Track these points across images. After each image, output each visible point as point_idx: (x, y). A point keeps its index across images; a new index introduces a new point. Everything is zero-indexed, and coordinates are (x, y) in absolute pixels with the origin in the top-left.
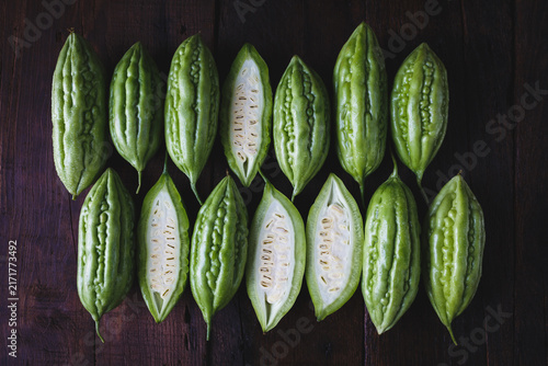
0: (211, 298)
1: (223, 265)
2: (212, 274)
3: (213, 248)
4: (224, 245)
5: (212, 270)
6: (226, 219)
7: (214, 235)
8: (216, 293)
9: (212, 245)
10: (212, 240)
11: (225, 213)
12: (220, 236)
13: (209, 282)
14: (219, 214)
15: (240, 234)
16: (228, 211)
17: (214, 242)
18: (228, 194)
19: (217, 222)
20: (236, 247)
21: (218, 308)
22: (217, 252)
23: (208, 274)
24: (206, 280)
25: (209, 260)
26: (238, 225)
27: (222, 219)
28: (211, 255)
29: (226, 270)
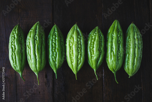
0: (55, 65)
1: (57, 53)
2: (54, 57)
3: (54, 48)
4: (57, 47)
5: (54, 55)
6: (56, 38)
7: (53, 44)
8: (57, 63)
9: (53, 47)
10: (53, 45)
11: (56, 36)
12: (55, 44)
13: (54, 59)
14: (54, 37)
15: (61, 42)
16: (57, 35)
17: (54, 46)
18: (56, 30)
19: (54, 39)
20: (61, 47)
21: (58, 68)
22: (55, 49)
23: (53, 57)
24: (53, 59)
25: (53, 52)
26: (60, 40)
27: (55, 38)
28: (53, 51)
29: (59, 55)
